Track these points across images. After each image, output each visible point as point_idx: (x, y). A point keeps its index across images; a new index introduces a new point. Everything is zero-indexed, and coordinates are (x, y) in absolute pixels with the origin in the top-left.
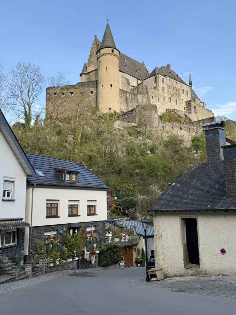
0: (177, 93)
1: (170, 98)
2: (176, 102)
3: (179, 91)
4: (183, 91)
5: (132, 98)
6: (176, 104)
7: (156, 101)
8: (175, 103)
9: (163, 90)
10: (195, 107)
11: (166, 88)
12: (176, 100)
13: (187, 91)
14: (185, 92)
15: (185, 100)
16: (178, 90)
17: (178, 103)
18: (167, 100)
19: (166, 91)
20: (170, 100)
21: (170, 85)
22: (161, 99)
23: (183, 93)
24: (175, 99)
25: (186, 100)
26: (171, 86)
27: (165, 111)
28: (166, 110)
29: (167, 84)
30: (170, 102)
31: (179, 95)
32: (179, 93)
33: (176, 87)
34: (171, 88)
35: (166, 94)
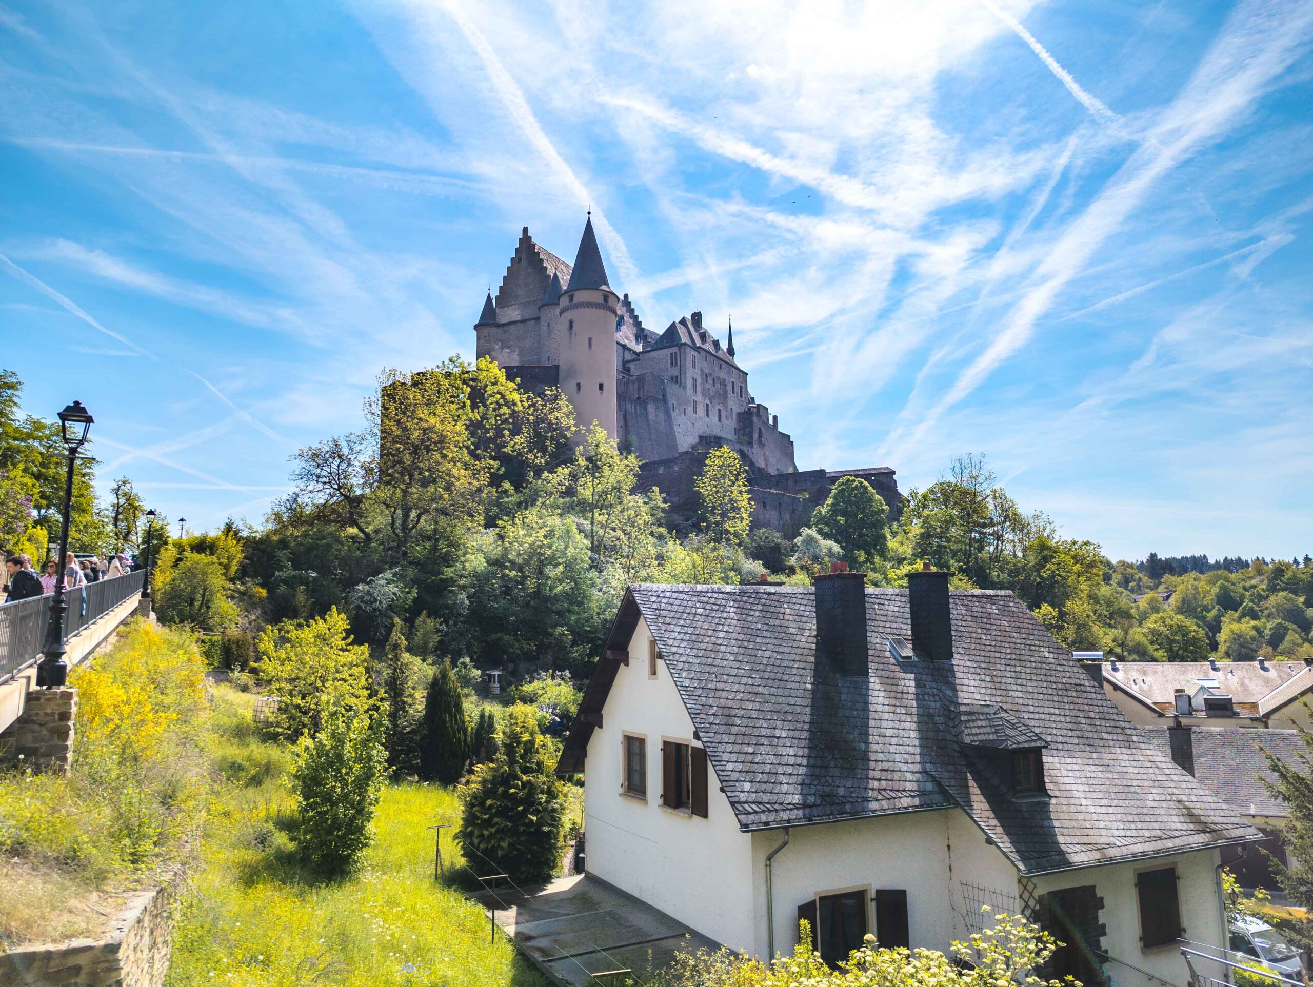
0: (721, 391)
1: (707, 405)
2: (720, 416)
3: (725, 386)
4: (733, 387)
5: (636, 413)
6: (720, 420)
7: (680, 414)
8: (717, 418)
9: (695, 386)
10: (760, 429)
11: (699, 381)
12: (719, 410)
13: (741, 387)
14: (737, 389)
15: (736, 409)
16: (723, 383)
17: (723, 418)
18: (701, 411)
19: (699, 389)
20: (708, 410)
21: (706, 371)
22: (690, 410)
23: (733, 392)
24: (718, 407)
25: (739, 411)
26: (710, 375)
27: (697, 440)
28: (700, 437)
29: (701, 370)
30: (708, 415)
31: (724, 397)
32: (726, 392)
33: (718, 378)
34: (710, 381)
35: (699, 398)
